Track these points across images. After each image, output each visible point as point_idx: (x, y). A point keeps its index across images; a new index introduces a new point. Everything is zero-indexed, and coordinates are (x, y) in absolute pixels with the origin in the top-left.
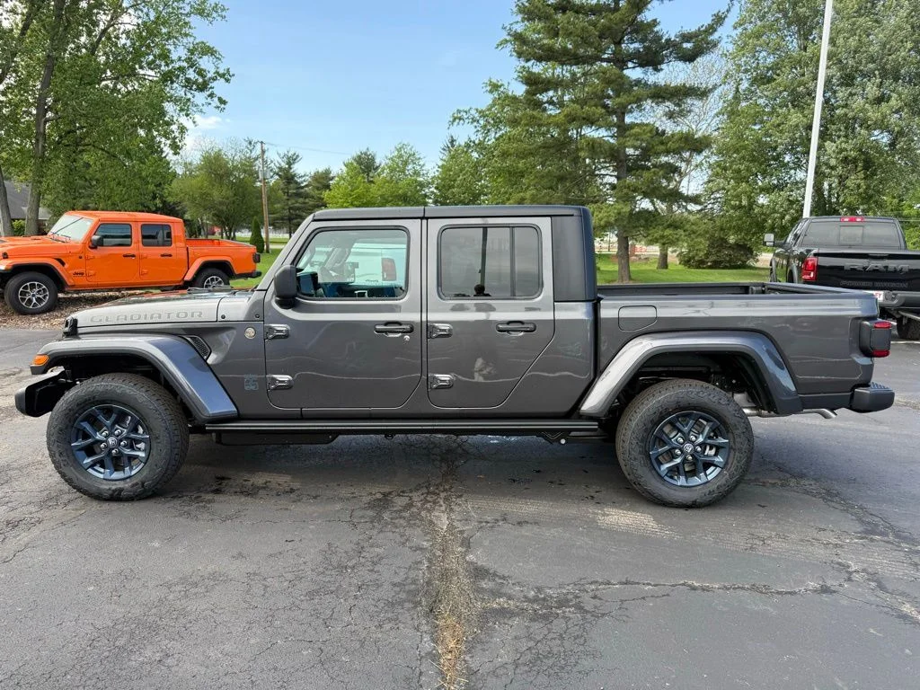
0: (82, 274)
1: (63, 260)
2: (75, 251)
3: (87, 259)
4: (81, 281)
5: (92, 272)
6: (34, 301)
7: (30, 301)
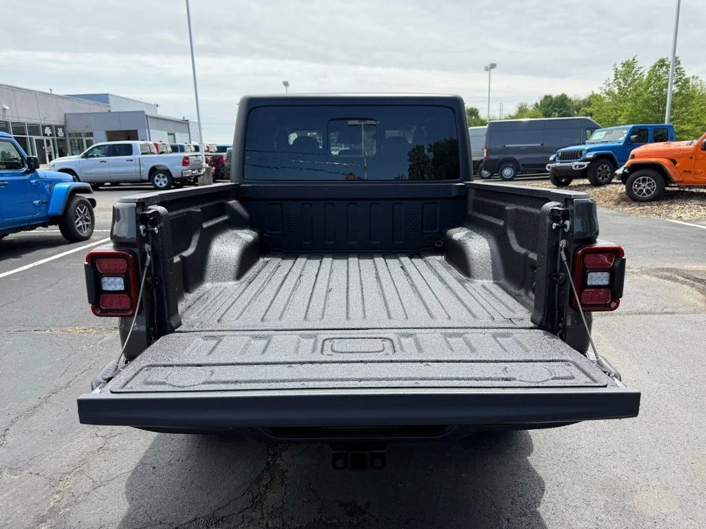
0: (690, 172)
1: (676, 160)
2: (688, 153)
3: (697, 159)
4: (688, 178)
5: (700, 171)
6: (644, 191)
7: (641, 191)
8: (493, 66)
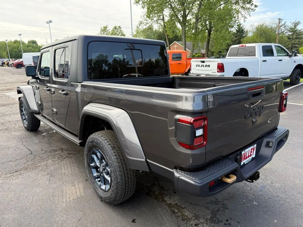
8: (51, 22)
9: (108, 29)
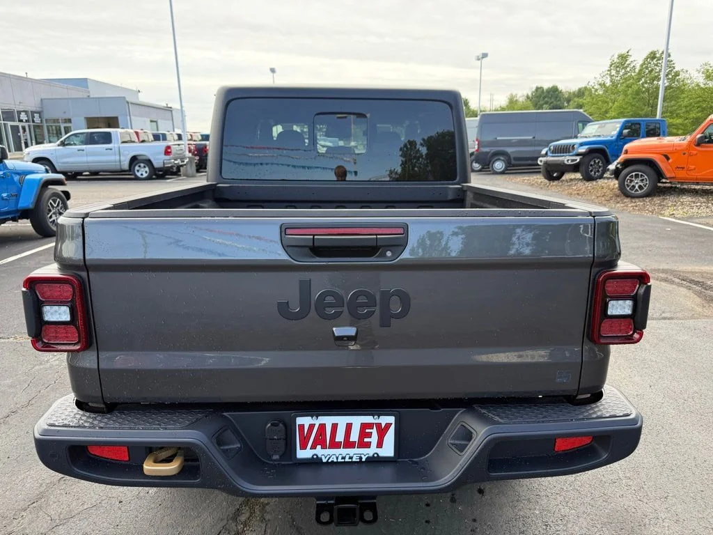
0: (683, 168)
1: (669, 156)
2: (682, 148)
3: (690, 155)
4: (681, 174)
5: (692, 167)
6: (637, 187)
7: (634, 187)
8: (485, 55)
9: (630, 59)
